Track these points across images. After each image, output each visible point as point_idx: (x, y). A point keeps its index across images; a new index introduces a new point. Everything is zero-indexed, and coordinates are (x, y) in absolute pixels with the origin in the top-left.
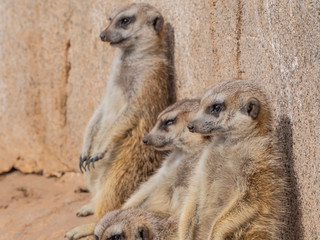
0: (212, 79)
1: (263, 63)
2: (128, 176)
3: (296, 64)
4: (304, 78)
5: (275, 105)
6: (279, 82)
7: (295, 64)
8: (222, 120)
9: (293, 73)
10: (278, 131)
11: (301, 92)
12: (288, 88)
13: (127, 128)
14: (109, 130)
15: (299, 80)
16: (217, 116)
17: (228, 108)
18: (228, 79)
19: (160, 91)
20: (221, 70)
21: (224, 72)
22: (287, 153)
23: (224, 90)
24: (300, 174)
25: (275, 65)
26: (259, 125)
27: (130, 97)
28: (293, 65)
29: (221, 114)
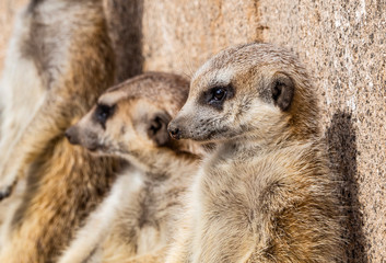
0: (209, 40)
1: (303, 12)
2: (61, 221)
3: (363, 11)
4: (377, 37)
5: (324, 85)
6: (331, 45)
7: (361, 12)
8: (229, 115)
9: (357, 27)
10: (330, 132)
11: (371, 62)
12: (348, 55)
13: (52, 136)
14: (18, 145)
15: (368, 40)
16: (220, 109)
17: (239, 92)
18: (238, 41)
19: (102, 67)
20: (226, 25)
21: (232, 27)
22: (346, 170)
23: (231, 61)
24: (369, 207)
25: (325, 14)
26: (293, 122)
27: (51, 80)
28: (358, 14)
29: (226, 105)
